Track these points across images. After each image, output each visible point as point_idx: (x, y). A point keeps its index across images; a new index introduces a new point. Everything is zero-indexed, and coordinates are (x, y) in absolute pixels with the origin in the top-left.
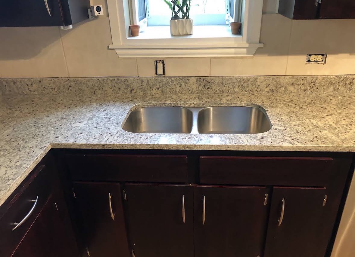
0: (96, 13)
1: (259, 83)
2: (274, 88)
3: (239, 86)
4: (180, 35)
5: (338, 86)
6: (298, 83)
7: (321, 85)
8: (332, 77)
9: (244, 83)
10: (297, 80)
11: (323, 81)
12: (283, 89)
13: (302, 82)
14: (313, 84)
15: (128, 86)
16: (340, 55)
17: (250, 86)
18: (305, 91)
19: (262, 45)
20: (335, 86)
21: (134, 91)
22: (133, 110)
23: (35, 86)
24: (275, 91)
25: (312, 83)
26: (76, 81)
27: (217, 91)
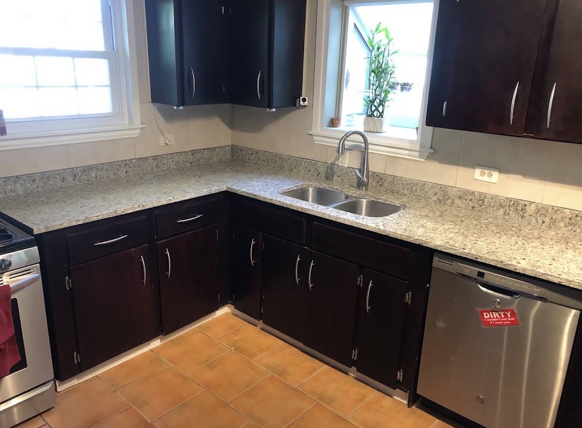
0: (302, 103)
1: (426, 189)
2: (441, 198)
3: (408, 189)
4: (371, 132)
5: (508, 210)
6: (466, 198)
7: (490, 205)
8: (501, 198)
9: (413, 186)
10: (465, 193)
11: (493, 200)
12: (450, 201)
13: (469, 197)
14: (481, 202)
15: (316, 169)
16: (512, 176)
17: (418, 191)
18: (473, 207)
19: (432, 151)
20: (505, 210)
21: (320, 175)
22: (304, 187)
23: (253, 156)
24: (442, 201)
25: (480, 200)
26: (280, 157)
27: (388, 190)
